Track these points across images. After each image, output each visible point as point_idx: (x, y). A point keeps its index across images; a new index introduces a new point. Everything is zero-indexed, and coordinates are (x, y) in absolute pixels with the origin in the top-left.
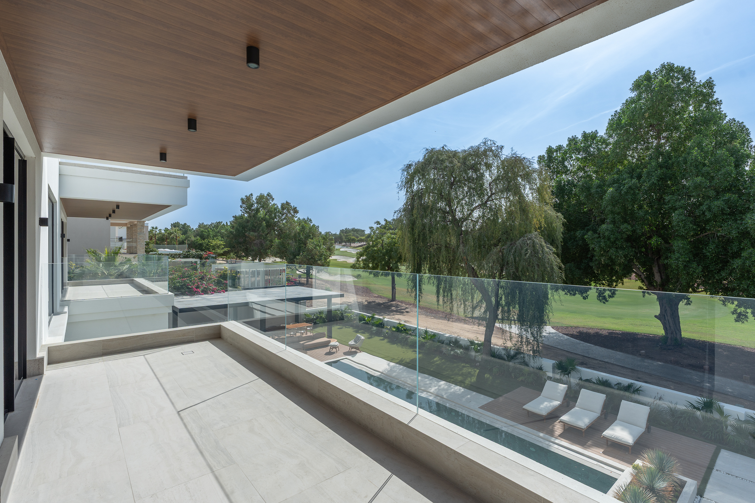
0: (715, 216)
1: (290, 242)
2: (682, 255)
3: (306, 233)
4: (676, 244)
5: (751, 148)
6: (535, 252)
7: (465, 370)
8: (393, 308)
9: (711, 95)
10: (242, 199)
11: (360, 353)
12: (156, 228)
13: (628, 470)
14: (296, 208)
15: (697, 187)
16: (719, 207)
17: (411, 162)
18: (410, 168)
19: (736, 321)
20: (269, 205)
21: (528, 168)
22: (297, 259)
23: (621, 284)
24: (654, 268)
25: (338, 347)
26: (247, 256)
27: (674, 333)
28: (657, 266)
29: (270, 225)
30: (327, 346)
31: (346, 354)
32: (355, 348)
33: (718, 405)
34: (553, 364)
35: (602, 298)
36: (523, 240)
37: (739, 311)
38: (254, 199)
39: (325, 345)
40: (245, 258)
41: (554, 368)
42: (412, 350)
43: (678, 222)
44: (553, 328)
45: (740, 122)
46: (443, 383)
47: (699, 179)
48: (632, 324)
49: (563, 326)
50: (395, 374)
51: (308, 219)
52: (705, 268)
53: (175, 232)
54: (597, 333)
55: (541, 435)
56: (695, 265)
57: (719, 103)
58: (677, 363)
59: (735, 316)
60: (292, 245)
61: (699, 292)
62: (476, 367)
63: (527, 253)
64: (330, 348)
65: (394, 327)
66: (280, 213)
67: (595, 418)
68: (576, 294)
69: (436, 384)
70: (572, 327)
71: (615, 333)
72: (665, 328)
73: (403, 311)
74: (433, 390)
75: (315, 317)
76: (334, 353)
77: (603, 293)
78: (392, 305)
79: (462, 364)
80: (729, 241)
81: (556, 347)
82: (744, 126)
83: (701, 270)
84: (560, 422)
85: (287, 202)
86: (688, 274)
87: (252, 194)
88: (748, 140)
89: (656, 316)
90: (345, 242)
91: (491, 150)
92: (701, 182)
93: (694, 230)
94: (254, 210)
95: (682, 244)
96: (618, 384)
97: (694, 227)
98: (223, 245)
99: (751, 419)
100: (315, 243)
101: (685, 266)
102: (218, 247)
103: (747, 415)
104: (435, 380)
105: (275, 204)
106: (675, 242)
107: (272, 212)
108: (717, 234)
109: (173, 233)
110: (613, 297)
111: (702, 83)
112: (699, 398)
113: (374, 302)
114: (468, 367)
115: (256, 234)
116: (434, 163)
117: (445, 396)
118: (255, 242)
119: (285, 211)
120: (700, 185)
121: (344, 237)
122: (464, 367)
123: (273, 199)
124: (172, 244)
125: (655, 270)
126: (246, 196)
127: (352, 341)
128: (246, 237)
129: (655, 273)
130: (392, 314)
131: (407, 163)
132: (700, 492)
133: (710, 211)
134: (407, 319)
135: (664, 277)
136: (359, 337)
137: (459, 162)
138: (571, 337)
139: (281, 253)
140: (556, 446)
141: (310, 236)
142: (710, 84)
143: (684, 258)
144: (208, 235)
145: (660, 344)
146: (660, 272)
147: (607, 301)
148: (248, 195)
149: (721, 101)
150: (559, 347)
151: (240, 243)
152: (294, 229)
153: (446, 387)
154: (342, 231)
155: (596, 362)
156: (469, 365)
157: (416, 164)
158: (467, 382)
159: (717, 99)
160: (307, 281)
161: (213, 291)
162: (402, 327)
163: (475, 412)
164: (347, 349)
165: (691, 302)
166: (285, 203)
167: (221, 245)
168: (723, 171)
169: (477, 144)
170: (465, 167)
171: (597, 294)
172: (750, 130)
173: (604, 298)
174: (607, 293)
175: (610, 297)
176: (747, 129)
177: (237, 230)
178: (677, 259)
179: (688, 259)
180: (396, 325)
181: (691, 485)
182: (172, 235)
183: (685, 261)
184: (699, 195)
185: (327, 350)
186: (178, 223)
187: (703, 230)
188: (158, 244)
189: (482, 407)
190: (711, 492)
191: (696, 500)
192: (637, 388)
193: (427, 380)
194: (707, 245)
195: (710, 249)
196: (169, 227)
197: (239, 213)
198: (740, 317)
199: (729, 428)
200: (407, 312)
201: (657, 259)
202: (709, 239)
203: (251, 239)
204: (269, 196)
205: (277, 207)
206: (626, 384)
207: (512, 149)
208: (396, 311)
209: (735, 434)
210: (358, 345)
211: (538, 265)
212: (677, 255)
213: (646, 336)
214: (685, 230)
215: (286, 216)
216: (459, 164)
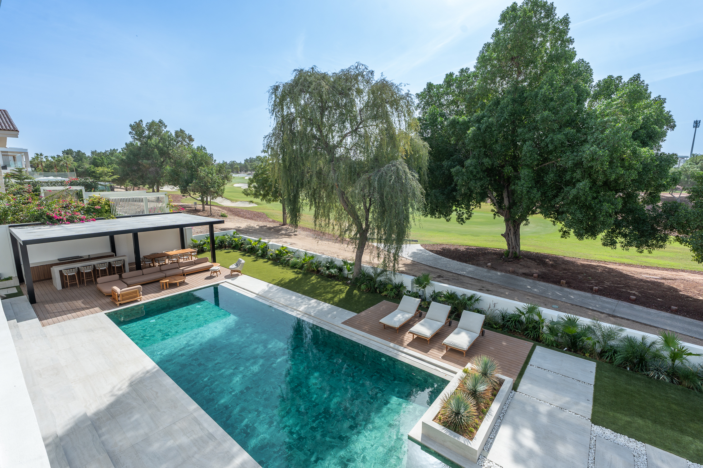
0: (556, 147)
1: (183, 169)
2: (526, 182)
3: (199, 161)
4: (523, 172)
5: (591, 88)
6: (399, 178)
7: (337, 288)
8: (283, 232)
9: (565, 32)
10: (131, 126)
11: (241, 276)
12: (41, 155)
13: (460, 372)
14: (191, 136)
15: (544, 120)
16: (560, 140)
17: (278, 83)
18: (277, 90)
19: (562, 237)
20: (161, 132)
21: (396, 94)
22: (190, 186)
23: (479, 207)
24: (504, 194)
25: (219, 271)
26: (144, 184)
27: (515, 248)
28: (506, 192)
29: (163, 153)
30: (208, 270)
31: (227, 277)
32: (237, 271)
33: (538, 310)
34: (412, 280)
35: (461, 220)
36: (388, 167)
37: (564, 229)
38: (144, 126)
39: (207, 270)
40: (141, 186)
41: (412, 283)
42: (292, 271)
43: (526, 153)
44: (421, 245)
45: (587, 62)
46: (314, 301)
47: (546, 113)
48: (486, 240)
49: (431, 243)
50: (270, 294)
51: (202, 147)
52: (544, 194)
53: (65, 159)
54: (456, 249)
55: (392, 345)
56: (535, 191)
57: (571, 41)
58: (514, 272)
59: (561, 233)
60: (185, 173)
61: (537, 214)
62: (347, 284)
63: (392, 179)
64: (211, 273)
65: (278, 250)
66: (175, 141)
67: (440, 327)
68: (441, 217)
69: (307, 302)
70: (437, 244)
71: (470, 249)
72: (508, 244)
73: (291, 234)
74: (302, 308)
75: (201, 243)
76: (214, 277)
77: (462, 216)
78: (282, 229)
79: (336, 283)
80: (565, 170)
81: (421, 262)
82: (589, 66)
83: (540, 195)
84: (410, 332)
85: (181, 130)
86: (529, 198)
87: (141, 121)
88: (590, 80)
89: (502, 235)
90: (251, 171)
91: (363, 76)
92: (547, 116)
93: (538, 159)
94: (145, 137)
95: (528, 172)
96: (463, 295)
97: (538, 158)
98: (111, 172)
99: (562, 320)
100: (207, 170)
101: (528, 192)
102: (106, 175)
103: (559, 317)
104: (307, 298)
105: (168, 132)
106: (522, 170)
107: (165, 139)
108: (556, 165)
109: (62, 160)
110: (469, 219)
111: (559, 20)
112: (525, 304)
113: (266, 226)
114: (341, 284)
115: (150, 162)
116: (301, 84)
117: (312, 314)
118: (150, 170)
119: (180, 139)
120: (546, 119)
121: (249, 166)
122: (337, 285)
123: (166, 126)
124: (63, 172)
125: (505, 195)
126: (135, 122)
127: (233, 265)
128: (140, 165)
129: (505, 198)
130: (280, 237)
131: (274, 84)
132: (515, 387)
133: (552, 143)
134: (293, 242)
135: (511, 201)
136: (241, 261)
137: (327, 84)
138: (435, 253)
139: (174, 180)
140: (404, 355)
141: (202, 163)
142: (566, 21)
143: (528, 184)
144: (102, 163)
145: (503, 257)
146: (508, 197)
147: (464, 222)
148: (138, 122)
149: (573, 39)
150: (423, 263)
151: (134, 171)
152: (184, 156)
153: (316, 305)
154: (246, 161)
155: (451, 274)
156: (341, 283)
157: (284, 86)
158: (336, 299)
159: (571, 37)
160: (204, 207)
161: (82, 220)
162: (284, 250)
163: (337, 328)
164: (228, 272)
165: (529, 223)
166: (179, 130)
167: (109, 172)
168: (566, 106)
169: (347, 68)
170: (334, 90)
171: (457, 217)
172: (593, 71)
173: (462, 220)
174: (465, 216)
175: (467, 219)
176: (591, 70)
177: (128, 157)
178: (522, 185)
179: (531, 186)
180: (280, 248)
181: (508, 381)
182: (62, 163)
183: (528, 187)
184: (545, 128)
185: (208, 274)
186: (70, 150)
187: (546, 160)
188: (46, 172)
189: (344, 323)
190: (524, 386)
191: (511, 394)
192: (478, 297)
193: (299, 299)
194: (547, 174)
195: (550, 177)
196: (61, 155)
197: (129, 139)
198: (564, 234)
199: (545, 328)
200: (295, 235)
201: (507, 185)
202: (549, 168)
203: (144, 167)
204: (161, 123)
205: (171, 134)
206: (469, 295)
207: (382, 73)
208: (285, 235)
209: (548, 332)
210: (238, 269)
211: (401, 191)
212: (523, 181)
213: (494, 250)
214: (531, 160)
215: (182, 144)
216: (327, 87)
